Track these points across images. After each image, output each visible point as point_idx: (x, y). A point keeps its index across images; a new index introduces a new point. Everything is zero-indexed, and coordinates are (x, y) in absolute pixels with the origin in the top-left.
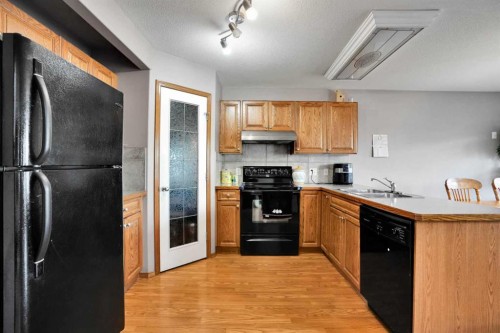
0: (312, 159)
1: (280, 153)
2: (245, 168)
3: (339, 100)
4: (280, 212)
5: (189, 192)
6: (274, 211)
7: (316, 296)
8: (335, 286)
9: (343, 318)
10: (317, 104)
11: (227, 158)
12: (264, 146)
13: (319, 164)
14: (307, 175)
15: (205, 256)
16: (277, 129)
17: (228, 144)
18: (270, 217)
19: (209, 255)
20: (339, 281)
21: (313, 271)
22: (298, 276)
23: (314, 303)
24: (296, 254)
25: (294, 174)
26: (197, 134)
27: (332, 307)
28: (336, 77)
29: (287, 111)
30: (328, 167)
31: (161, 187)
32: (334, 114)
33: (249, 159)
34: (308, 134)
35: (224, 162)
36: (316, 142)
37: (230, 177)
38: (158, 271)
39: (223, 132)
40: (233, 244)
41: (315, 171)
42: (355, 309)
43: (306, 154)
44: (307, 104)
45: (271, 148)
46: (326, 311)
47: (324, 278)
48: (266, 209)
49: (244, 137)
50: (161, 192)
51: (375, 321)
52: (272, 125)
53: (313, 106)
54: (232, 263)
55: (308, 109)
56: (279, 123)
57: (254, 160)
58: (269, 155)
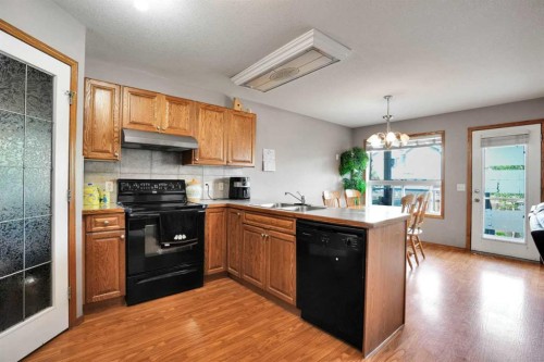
0: (207, 171)
1: (168, 163)
2: (120, 182)
3: (236, 108)
4: (184, 237)
5: (36, 224)
6: (176, 238)
7: (252, 327)
8: (263, 309)
9: (291, 339)
10: (217, 109)
12: (148, 153)
13: (214, 178)
14: (202, 189)
15: (67, 326)
16: (172, 132)
17: (99, 146)
18: (171, 246)
20: (261, 302)
21: (230, 300)
22: (219, 311)
23: (256, 336)
24: (201, 285)
25: (188, 189)
27: (274, 332)
28: (245, 84)
29: (184, 111)
30: (223, 180)
32: (235, 123)
33: (126, 170)
34: (209, 142)
36: (216, 152)
37: (97, 195)
39: (89, 127)
40: (116, 293)
41: (211, 184)
42: (294, 326)
43: (201, 166)
44: (207, 107)
45: (157, 156)
46: (273, 339)
47: (247, 304)
49: (128, 139)
51: (315, 330)
52: (166, 126)
53: (213, 110)
54: (119, 322)
55: (209, 113)
56: (174, 125)
57: (133, 170)
58: (155, 164)
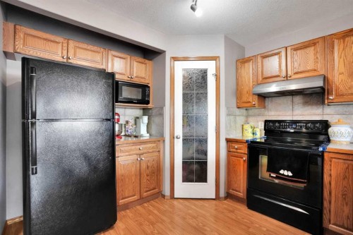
2: (266, 122)
6: (282, 172)
11: (251, 112)
12: (289, 98)
15: (214, 197)
17: (244, 99)
18: (277, 178)
19: (217, 197)
26: (207, 94)
29: (312, 52)
31: (175, 135)
33: (273, 113)
35: (247, 116)
37: (250, 130)
38: (172, 196)
40: (240, 195)
45: (298, 99)
48: (272, 168)
50: (176, 140)
56: (301, 69)
57: (278, 113)
58: (296, 107)
